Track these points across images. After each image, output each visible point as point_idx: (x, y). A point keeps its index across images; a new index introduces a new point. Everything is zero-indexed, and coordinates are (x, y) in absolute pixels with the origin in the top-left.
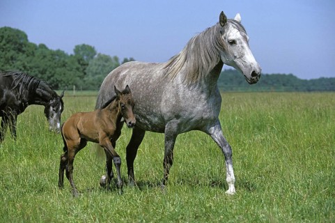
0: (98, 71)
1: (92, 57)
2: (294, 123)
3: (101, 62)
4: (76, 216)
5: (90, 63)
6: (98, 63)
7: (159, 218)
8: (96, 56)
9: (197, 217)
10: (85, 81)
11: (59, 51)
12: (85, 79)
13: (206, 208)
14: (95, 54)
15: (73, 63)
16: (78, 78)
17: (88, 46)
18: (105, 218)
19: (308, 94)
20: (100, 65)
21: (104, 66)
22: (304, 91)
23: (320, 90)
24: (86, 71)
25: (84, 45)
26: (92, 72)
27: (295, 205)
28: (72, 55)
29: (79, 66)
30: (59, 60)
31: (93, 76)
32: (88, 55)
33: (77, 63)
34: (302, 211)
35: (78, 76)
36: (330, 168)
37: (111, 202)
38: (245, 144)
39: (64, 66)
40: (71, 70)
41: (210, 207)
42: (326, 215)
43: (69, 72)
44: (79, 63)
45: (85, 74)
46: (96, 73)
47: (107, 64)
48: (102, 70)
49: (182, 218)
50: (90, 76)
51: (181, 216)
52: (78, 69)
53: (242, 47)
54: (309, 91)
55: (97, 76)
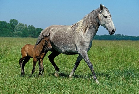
0: (19, 30)
1: (17, 24)
2: (94, 52)
3: (20, 26)
4: (8, 85)
5: (16, 26)
6: (19, 26)
7: (40, 86)
8: (18, 24)
9: (54, 87)
10: (13, 33)
11: (4, 21)
12: (14, 32)
13: (58, 83)
14: (18, 23)
15: (9, 26)
16: (11, 32)
17: (15, 20)
18: (19, 86)
19: (99, 41)
20: (20, 27)
21: (21, 28)
22: (98, 40)
23: (104, 39)
24: (14, 29)
25: (14, 19)
26: (16, 30)
27: (92, 83)
28: (9, 23)
29: (12, 27)
30: (4, 25)
31: (17, 31)
32: (15, 23)
33: (11, 26)
34: (95, 85)
35: (11, 31)
36: (106, 69)
37: (21, 80)
38: (74, 59)
39: (6, 27)
40: (8, 29)
41: (60, 83)
42: (104, 87)
43: (7, 30)
44: (12, 26)
45: (14, 30)
46: (18, 30)
47: (22, 27)
48: (20, 29)
49: (49, 87)
50: (16, 31)
51: (48, 86)
52: (11, 28)
53: (109, 19)
54: (100, 39)
55: (18, 32)
